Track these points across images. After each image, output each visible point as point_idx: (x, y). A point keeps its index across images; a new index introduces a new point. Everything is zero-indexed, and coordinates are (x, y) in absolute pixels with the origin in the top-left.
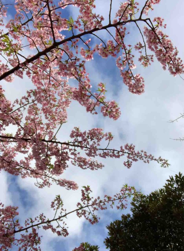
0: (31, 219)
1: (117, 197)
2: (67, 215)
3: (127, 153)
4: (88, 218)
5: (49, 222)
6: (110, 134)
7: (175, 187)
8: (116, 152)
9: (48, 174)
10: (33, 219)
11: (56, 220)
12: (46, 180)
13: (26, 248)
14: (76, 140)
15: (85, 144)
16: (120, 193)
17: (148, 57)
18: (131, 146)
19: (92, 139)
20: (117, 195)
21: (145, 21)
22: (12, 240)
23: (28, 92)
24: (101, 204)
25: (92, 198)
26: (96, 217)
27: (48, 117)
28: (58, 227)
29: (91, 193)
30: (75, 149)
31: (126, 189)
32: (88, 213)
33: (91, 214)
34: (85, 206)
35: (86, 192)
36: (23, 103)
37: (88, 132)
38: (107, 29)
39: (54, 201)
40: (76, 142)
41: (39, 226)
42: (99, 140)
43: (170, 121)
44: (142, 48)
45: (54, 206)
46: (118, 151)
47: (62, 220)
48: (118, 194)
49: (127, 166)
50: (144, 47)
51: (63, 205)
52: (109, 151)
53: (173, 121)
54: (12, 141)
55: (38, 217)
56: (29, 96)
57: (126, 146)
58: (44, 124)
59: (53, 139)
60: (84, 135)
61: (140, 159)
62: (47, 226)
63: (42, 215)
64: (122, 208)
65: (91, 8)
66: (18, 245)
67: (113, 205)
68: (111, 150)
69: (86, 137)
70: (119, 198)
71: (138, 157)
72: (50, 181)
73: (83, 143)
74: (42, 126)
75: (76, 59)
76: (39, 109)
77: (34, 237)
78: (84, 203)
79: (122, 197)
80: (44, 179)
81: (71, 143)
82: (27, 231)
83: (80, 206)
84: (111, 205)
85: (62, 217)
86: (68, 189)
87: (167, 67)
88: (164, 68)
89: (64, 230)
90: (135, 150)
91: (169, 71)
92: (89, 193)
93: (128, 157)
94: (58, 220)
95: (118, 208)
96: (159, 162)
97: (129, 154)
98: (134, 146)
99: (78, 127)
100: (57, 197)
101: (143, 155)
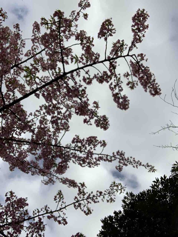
0: (38, 210)
1: (107, 192)
2: (66, 208)
3: (119, 158)
4: (83, 210)
5: (52, 212)
6: (104, 141)
7: (160, 188)
8: (109, 157)
9: (53, 173)
10: (40, 210)
11: (58, 211)
12: (51, 178)
13: (33, 234)
14: (77, 145)
15: (84, 149)
16: (109, 188)
17: (134, 82)
18: (122, 152)
19: (89, 145)
20: (107, 191)
21: (131, 56)
22: (22, 227)
23: (40, 107)
24: (94, 198)
25: (87, 193)
26: (90, 209)
27: (54, 127)
28: (59, 217)
29: (86, 188)
30: (76, 153)
31: (114, 186)
32: (83, 206)
33: (85, 207)
34: (81, 199)
35: (82, 188)
36: (36, 115)
37: (86, 139)
38: (103, 63)
39: (56, 195)
40: (77, 147)
41: (44, 215)
42: (95, 146)
43: (153, 133)
44: (129, 76)
45: (56, 199)
46: (111, 157)
47: (62, 211)
48: (108, 189)
49: (118, 169)
50: (131, 76)
51: (64, 198)
52: (103, 156)
53: (155, 133)
54: (25, 144)
55: (43, 208)
56: (41, 109)
57: (118, 152)
58: (51, 132)
59: (58, 144)
60: (83, 142)
61: (130, 164)
62: (50, 216)
63: (46, 206)
64: (111, 201)
65: (91, 46)
66: (27, 232)
67: (104, 199)
68: (105, 155)
69: (85, 143)
70: (109, 193)
71: (127, 163)
72: (54, 179)
73: (82, 148)
74: (50, 133)
75: (79, 86)
76: (48, 120)
77: (40, 225)
78: (80, 197)
79: (111, 192)
80: (50, 177)
81: (72, 147)
82: (34, 220)
83: (76, 200)
84: (102, 199)
85: (62, 208)
86: (69, 187)
87: (148, 90)
88: (146, 91)
89: (63, 219)
90: (125, 156)
91: (149, 93)
92: (84, 189)
93: (120, 162)
94: (59, 211)
95: (108, 201)
96: (146, 167)
97: (120, 159)
98: (124, 153)
99: (78, 135)
100: (59, 192)
101: (132, 161)
